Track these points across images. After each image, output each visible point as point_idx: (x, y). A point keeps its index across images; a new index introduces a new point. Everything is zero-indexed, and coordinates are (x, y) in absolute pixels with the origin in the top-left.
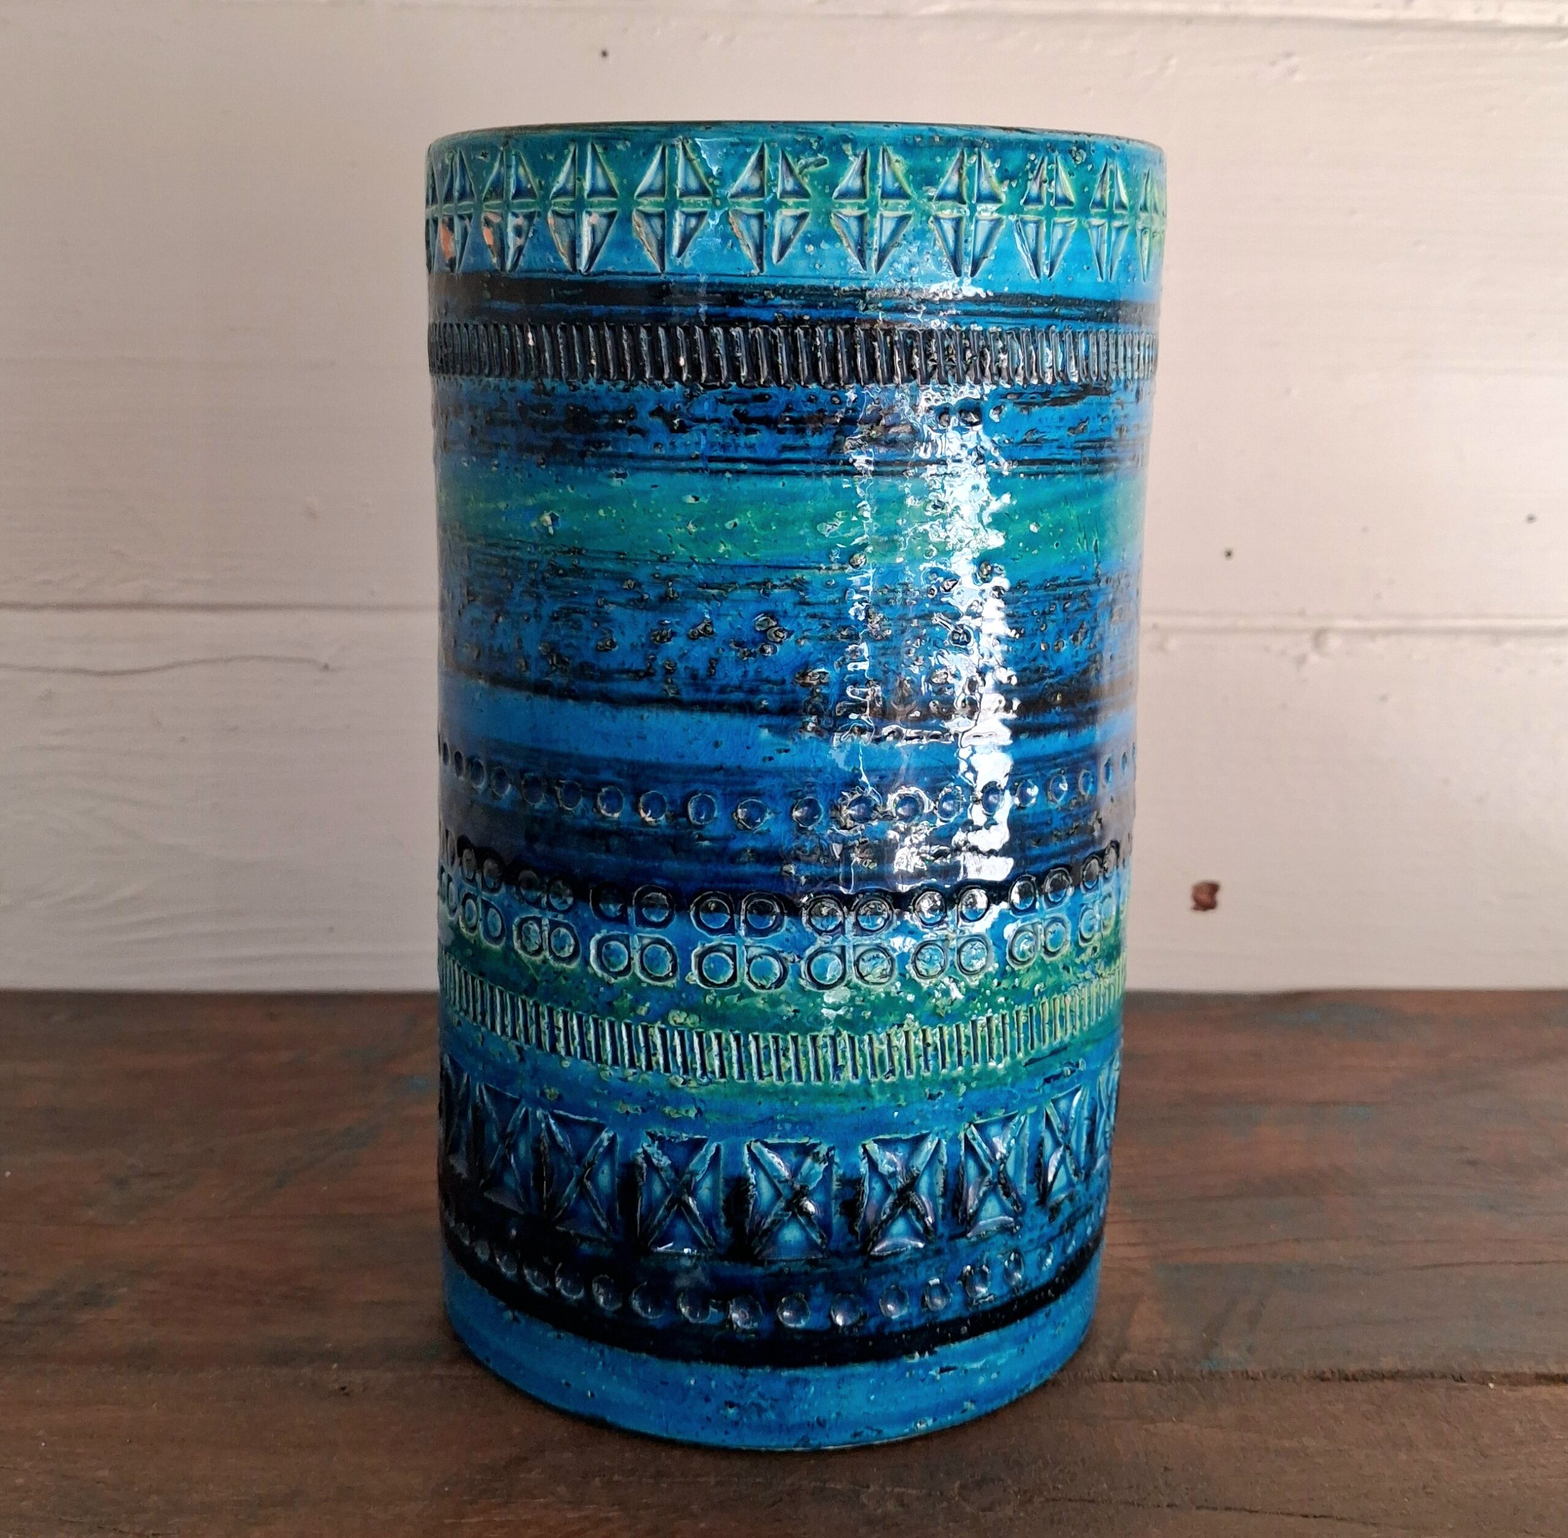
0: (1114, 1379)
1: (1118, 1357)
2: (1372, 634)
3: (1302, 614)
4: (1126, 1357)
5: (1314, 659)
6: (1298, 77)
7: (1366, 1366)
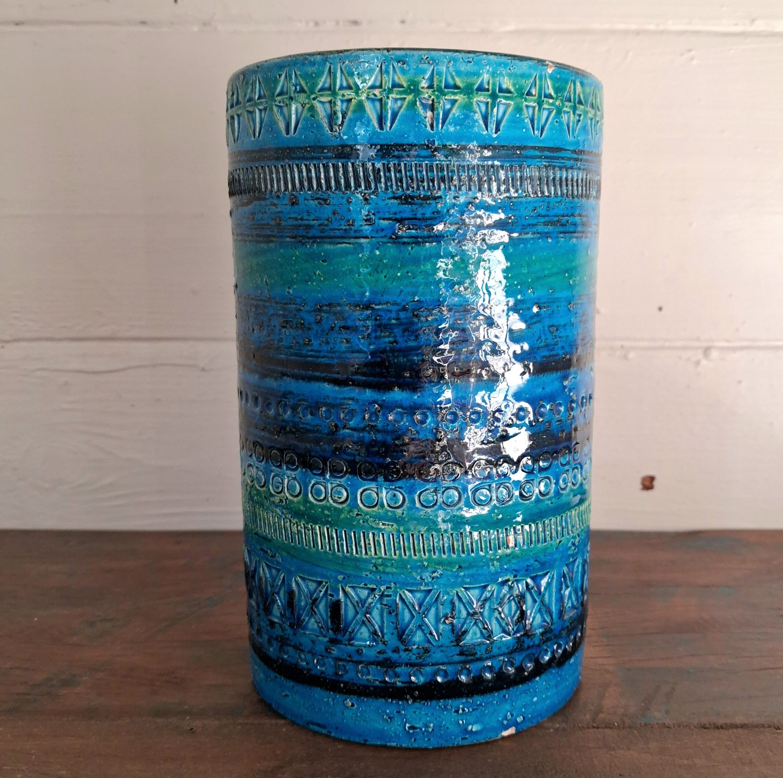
0: (594, 727)
1: (597, 716)
2: (734, 349)
3: (698, 339)
4: (601, 716)
5: (704, 362)
6: (695, 62)
7: (728, 721)
